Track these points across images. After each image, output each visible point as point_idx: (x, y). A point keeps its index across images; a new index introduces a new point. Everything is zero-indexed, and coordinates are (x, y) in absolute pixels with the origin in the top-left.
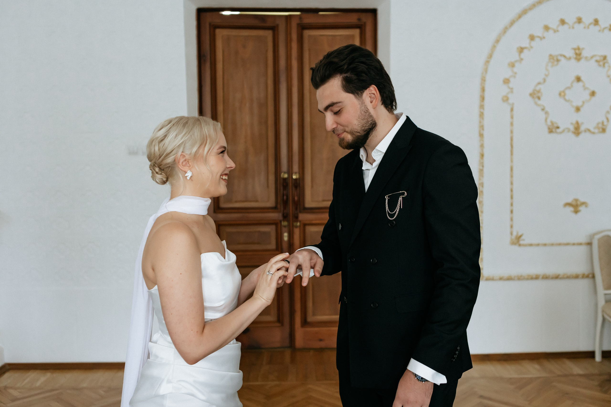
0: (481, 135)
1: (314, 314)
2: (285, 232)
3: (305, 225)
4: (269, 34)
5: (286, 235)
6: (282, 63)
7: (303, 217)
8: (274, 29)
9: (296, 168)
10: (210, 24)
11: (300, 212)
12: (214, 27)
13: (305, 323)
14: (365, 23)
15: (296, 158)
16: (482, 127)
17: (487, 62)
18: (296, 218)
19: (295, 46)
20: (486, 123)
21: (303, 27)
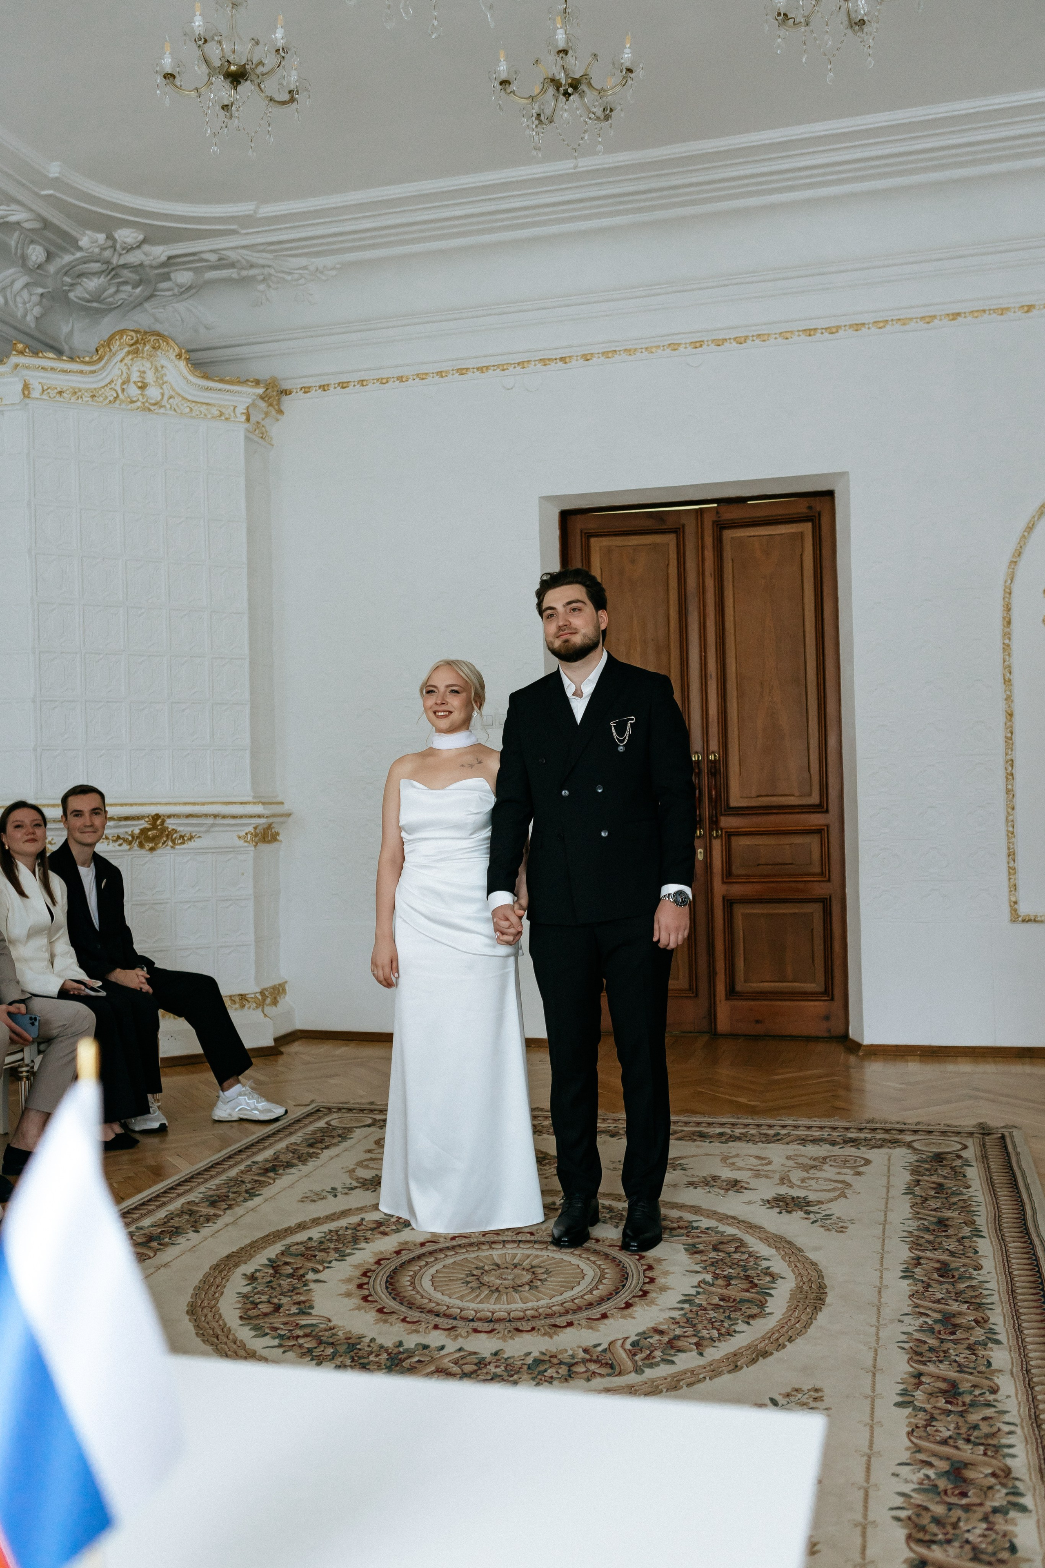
0: (1007, 682)
1: (745, 981)
2: (700, 847)
3: (730, 834)
4: (671, 539)
5: (700, 850)
6: (692, 582)
7: (726, 822)
8: (678, 531)
9: (714, 745)
10: (581, 532)
11: (722, 815)
12: (588, 536)
13: (732, 993)
14: (819, 514)
15: (714, 729)
16: (1008, 669)
17: (1013, 563)
18: (715, 823)
19: (709, 554)
20: (1016, 661)
21: (721, 526)
